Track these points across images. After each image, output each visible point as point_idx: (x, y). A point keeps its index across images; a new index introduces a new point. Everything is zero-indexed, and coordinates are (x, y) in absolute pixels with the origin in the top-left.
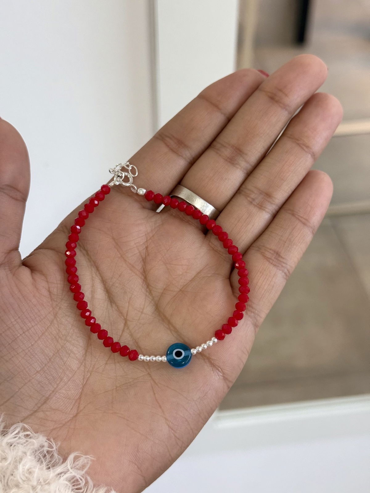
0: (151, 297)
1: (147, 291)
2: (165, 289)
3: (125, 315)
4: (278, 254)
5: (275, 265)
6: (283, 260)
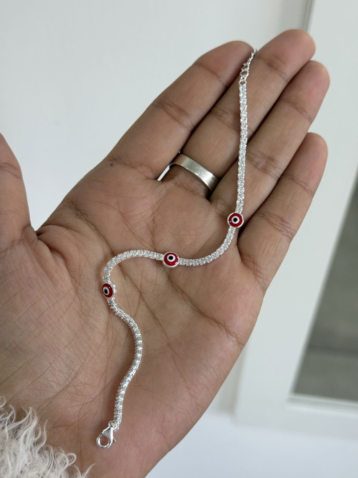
0: (162, 268)
3: (139, 288)
6: (287, 225)
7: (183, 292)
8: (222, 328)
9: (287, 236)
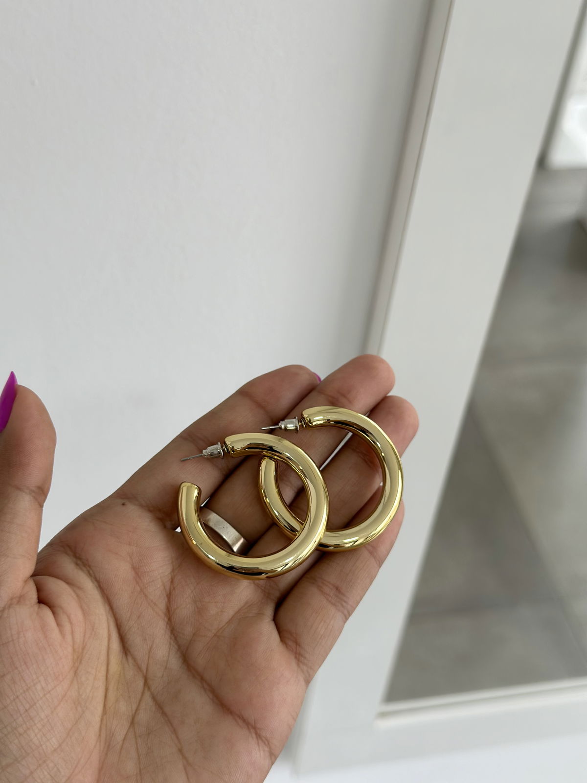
0: (176, 646)
1: (171, 638)
2: (194, 634)
3: (145, 671)
4: (338, 589)
5: (334, 604)
6: (344, 598)
7: (202, 679)
8: (252, 731)
9: (343, 613)
